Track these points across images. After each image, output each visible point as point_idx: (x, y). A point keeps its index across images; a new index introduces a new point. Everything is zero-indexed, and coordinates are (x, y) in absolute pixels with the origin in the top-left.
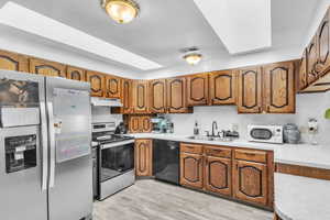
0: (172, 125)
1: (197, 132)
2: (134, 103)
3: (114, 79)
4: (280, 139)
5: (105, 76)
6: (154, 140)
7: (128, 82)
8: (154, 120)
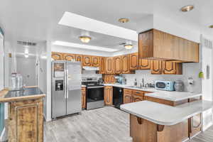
0: (126, 80)
1: (136, 84)
2: (107, 69)
3: (96, 58)
4: (169, 88)
5: (92, 56)
6: (113, 87)
7: (103, 59)
8: (116, 77)
